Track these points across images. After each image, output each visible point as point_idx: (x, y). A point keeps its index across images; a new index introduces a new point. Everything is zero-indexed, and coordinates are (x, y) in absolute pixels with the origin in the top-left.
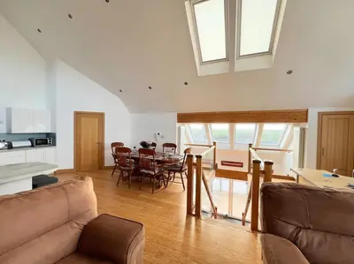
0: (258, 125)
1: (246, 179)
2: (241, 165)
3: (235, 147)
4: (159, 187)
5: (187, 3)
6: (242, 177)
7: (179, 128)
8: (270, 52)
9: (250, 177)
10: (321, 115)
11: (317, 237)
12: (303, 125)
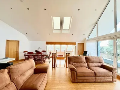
0: (67, 45)
1: (64, 59)
2: (63, 56)
3: (61, 51)
4: (42, 63)
5: (52, 17)
6: (63, 59)
7: (46, 46)
8: (69, 30)
9: (65, 59)
10: (78, 43)
11: (75, 63)
12: (75, 46)
